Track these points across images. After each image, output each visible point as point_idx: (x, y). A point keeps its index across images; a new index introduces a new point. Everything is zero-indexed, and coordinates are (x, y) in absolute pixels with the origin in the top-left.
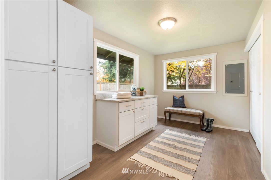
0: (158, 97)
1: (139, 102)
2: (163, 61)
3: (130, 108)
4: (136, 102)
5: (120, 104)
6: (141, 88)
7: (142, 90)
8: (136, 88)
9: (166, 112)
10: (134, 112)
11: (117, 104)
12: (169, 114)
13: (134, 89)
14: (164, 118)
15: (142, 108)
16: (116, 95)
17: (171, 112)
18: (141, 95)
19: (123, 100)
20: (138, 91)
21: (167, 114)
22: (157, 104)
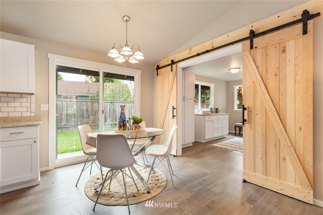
0: (229, 114)
1: (215, 117)
2: (234, 86)
3: (211, 119)
4: (214, 116)
5: (206, 116)
6: (216, 108)
7: (217, 109)
8: (213, 108)
9: (236, 127)
10: (213, 122)
11: (204, 116)
12: (238, 128)
13: (211, 108)
14: (234, 132)
15: (218, 121)
16: (202, 112)
17: (240, 126)
18: (217, 112)
19: (205, 114)
20: (214, 110)
21: (237, 128)
22: (228, 119)
